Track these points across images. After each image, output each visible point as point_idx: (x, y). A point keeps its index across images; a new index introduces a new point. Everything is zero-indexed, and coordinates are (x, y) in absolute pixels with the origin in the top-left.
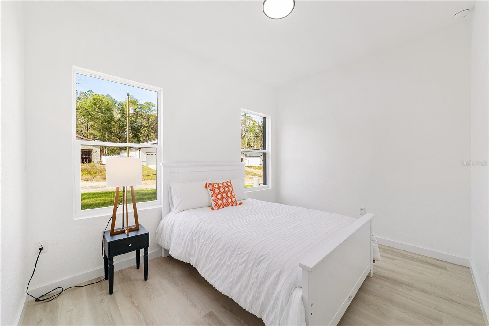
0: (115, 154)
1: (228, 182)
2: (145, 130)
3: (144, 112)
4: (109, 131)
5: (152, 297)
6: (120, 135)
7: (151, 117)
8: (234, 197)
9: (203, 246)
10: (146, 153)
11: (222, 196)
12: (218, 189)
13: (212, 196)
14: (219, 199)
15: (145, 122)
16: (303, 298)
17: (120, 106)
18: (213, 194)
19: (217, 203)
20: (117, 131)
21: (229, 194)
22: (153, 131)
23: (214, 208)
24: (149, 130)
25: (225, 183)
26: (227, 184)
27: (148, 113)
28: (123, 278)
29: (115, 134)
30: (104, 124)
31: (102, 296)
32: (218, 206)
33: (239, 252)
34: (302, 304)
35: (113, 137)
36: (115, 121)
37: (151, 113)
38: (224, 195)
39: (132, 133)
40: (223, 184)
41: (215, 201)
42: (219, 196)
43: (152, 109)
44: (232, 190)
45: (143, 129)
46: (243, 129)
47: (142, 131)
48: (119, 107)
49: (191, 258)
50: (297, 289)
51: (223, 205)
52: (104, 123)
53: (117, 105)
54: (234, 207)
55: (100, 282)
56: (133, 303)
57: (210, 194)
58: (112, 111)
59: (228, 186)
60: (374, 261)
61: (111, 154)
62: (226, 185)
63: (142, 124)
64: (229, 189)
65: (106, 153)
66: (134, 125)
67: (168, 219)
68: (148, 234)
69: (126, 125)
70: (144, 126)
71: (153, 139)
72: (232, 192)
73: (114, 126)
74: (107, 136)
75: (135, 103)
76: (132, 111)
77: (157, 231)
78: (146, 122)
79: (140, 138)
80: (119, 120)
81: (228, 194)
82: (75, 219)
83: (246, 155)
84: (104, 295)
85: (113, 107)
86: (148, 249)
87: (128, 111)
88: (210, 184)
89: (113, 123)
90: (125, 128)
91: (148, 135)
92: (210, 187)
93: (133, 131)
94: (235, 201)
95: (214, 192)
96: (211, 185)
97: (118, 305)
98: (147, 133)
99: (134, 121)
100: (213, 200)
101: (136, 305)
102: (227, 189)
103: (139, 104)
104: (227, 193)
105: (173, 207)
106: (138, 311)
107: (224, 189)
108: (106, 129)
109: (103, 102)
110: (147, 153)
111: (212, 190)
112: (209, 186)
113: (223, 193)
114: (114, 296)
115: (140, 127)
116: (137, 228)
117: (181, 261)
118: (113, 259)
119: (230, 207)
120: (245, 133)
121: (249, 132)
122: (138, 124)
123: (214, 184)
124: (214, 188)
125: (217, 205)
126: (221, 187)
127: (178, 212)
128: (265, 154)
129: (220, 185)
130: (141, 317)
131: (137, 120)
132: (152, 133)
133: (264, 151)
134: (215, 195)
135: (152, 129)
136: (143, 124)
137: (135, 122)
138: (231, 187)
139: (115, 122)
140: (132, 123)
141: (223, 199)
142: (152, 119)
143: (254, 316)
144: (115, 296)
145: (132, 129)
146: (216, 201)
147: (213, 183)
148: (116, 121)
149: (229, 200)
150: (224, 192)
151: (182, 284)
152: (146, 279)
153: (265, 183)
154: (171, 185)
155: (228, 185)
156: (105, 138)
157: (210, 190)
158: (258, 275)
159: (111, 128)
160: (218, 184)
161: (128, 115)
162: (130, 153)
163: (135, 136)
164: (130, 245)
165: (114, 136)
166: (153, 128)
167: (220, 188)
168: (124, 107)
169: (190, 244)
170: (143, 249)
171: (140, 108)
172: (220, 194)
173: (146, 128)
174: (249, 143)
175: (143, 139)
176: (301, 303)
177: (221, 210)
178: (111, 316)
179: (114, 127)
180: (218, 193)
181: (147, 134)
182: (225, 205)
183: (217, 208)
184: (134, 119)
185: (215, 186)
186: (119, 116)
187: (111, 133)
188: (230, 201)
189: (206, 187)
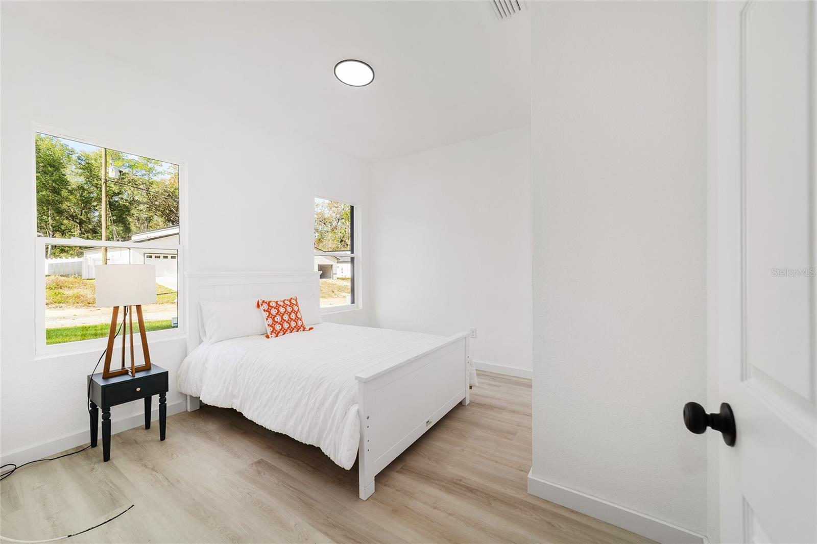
0: (72, 254)
1: (291, 298)
2: (141, 211)
3: (138, 174)
4: (56, 208)
5: (174, 456)
6: (82, 217)
7: (154, 186)
8: (301, 320)
9: (251, 380)
10: (144, 253)
11: (282, 318)
12: (277, 309)
13: (267, 319)
14: (277, 322)
15: (141, 195)
16: (358, 412)
17: (82, 160)
18: (268, 317)
19: (274, 328)
20: (75, 210)
21: (293, 316)
22: (160, 212)
23: (270, 336)
24: (149, 210)
25: (288, 300)
26: (290, 301)
27: (146, 178)
28: (123, 443)
29: (70, 216)
30: (44, 193)
31: (92, 465)
32: (275, 333)
33: (296, 380)
34: (358, 416)
35: (66, 222)
36: (70, 188)
37: (155, 178)
38: (286, 317)
39: (112, 214)
40: (284, 302)
41: (271, 326)
42: (278, 319)
43: (156, 170)
44: (298, 310)
45: (136, 207)
46: (334, 215)
47: (133, 212)
48: (79, 161)
49: (234, 400)
50: (354, 405)
51: (283, 331)
52: (41, 191)
53: (74, 157)
54: (301, 333)
55: (83, 452)
56: (146, 466)
57: (264, 316)
58: (62, 170)
59: (292, 305)
60: (471, 387)
61: (62, 255)
62: (288, 303)
63: (133, 198)
64: (292, 308)
65: (49, 253)
66: (117, 200)
67: (197, 355)
68: (166, 373)
69: (99, 200)
70: (139, 203)
71: (158, 227)
72: (297, 313)
73: (67, 199)
74: (50, 218)
75: (117, 157)
76: (114, 174)
77: (178, 373)
78: (145, 194)
79: (129, 224)
80: (81, 188)
81: (291, 316)
82: (36, 359)
83: (338, 259)
84: (94, 464)
85: (64, 161)
86: (165, 395)
87: (103, 172)
88: (263, 302)
89: (64, 193)
90: (95, 204)
91: (149, 220)
92: (264, 306)
93: (114, 210)
94: (301, 325)
95: (270, 313)
96: (266, 303)
97: (121, 470)
98: (147, 216)
99: (117, 191)
100: (268, 325)
101: (151, 467)
102: (289, 309)
103: (127, 158)
104: (290, 314)
105: (206, 336)
106: (154, 473)
107: (286, 309)
108: (49, 204)
109: (40, 149)
110: (146, 255)
111: (267, 311)
112: (262, 305)
113: (283, 315)
114: (112, 462)
115: (129, 203)
116: (148, 367)
117: (219, 407)
118: (110, 410)
119: (295, 334)
120: (338, 223)
121: (343, 220)
122: (125, 197)
123: (270, 302)
124: (270, 308)
125: (275, 331)
126: (281, 305)
127: (215, 343)
128: (352, 259)
129: (278, 303)
130: (160, 477)
131: (123, 190)
132: (156, 217)
133: (352, 255)
134: (271, 317)
135: (156, 209)
136: (136, 198)
137: (119, 194)
138: (296, 305)
139: (71, 192)
140: (111, 195)
141: (283, 323)
142: (157, 190)
143: (312, 446)
144: (114, 462)
145: (112, 206)
146: (273, 325)
147: (269, 300)
148: (73, 189)
149: (293, 324)
150: (285, 312)
151: (220, 438)
152: (163, 438)
153: (353, 302)
154: (201, 305)
155: (292, 303)
156: (46, 222)
157: (264, 310)
158: (316, 399)
159: (61, 202)
160: (277, 302)
161: (103, 181)
162: (108, 253)
163: (119, 221)
164: (138, 389)
165: (67, 218)
166: (159, 206)
167: (279, 307)
168: (93, 162)
169: (232, 382)
170: (159, 395)
171: (130, 166)
172: (280, 315)
173: (142, 207)
174: (344, 239)
175: (137, 227)
176: (356, 416)
177: (281, 338)
178: (112, 483)
179: (67, 201)
180: (277, 314)
181: (146, 218)
182: (287, 331)
183: (274, 335)
184: (115, 189)
185: (271, 304)
186: (81, 180)
187: (60, 212)
188: (295, 325)
189: (258, 306)
